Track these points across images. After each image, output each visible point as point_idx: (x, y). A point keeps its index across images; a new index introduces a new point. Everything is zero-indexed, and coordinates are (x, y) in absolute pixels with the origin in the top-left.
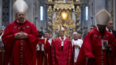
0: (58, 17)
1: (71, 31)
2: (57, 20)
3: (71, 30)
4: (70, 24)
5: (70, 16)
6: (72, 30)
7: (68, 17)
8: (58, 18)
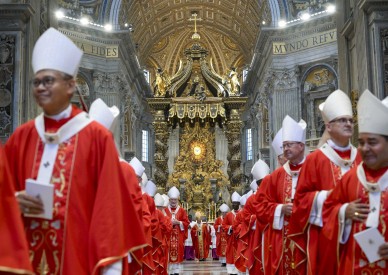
0: (183, 153)
1: (215, 186)
2: (182, 160)
3: (213, 182)
4: (211, 168)
5: (210, 152)
6: (216, 182)
7: (205, 154)
8: (184, 157)
